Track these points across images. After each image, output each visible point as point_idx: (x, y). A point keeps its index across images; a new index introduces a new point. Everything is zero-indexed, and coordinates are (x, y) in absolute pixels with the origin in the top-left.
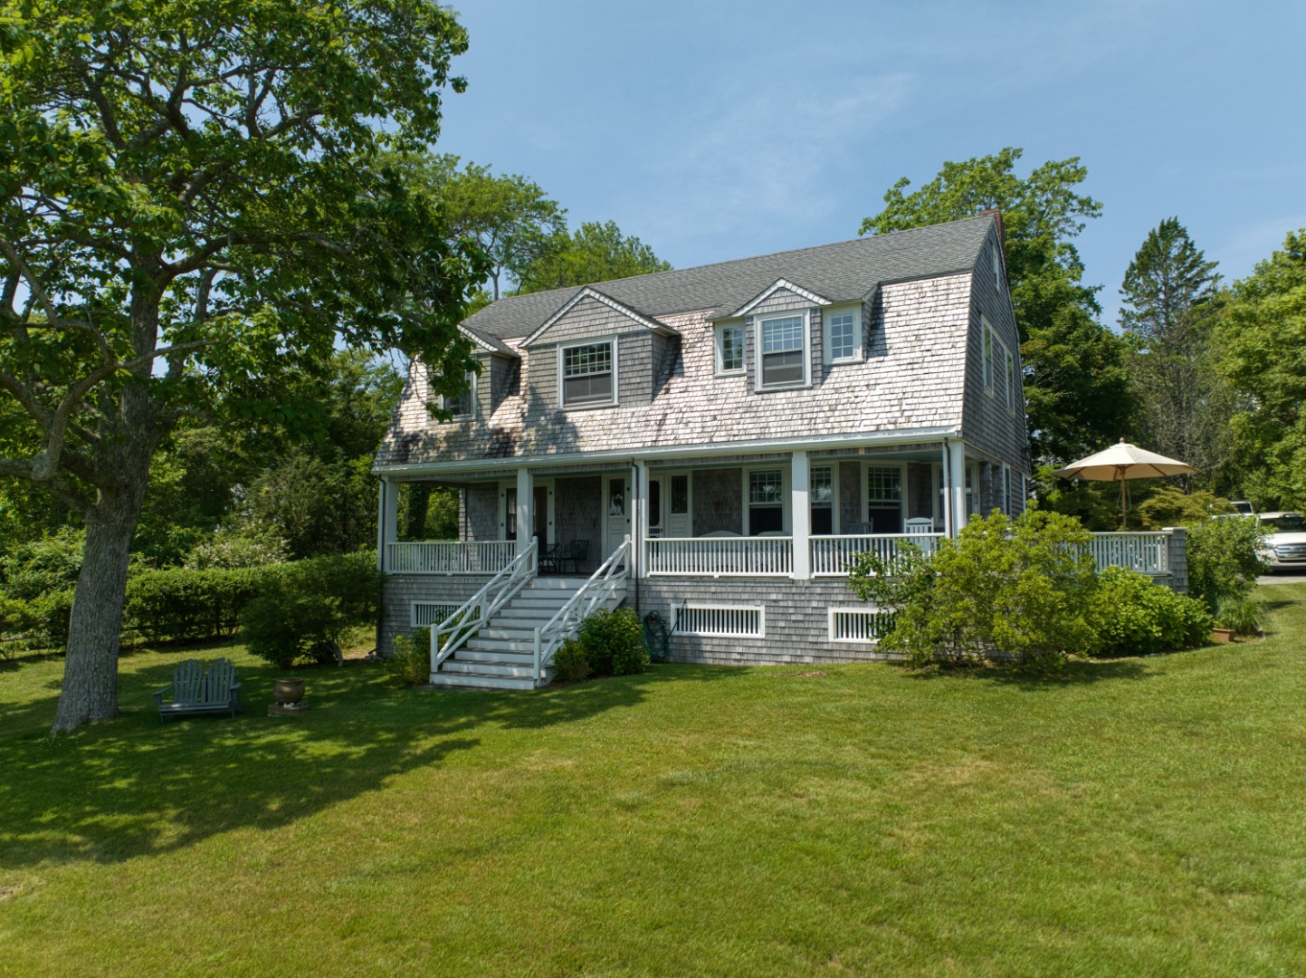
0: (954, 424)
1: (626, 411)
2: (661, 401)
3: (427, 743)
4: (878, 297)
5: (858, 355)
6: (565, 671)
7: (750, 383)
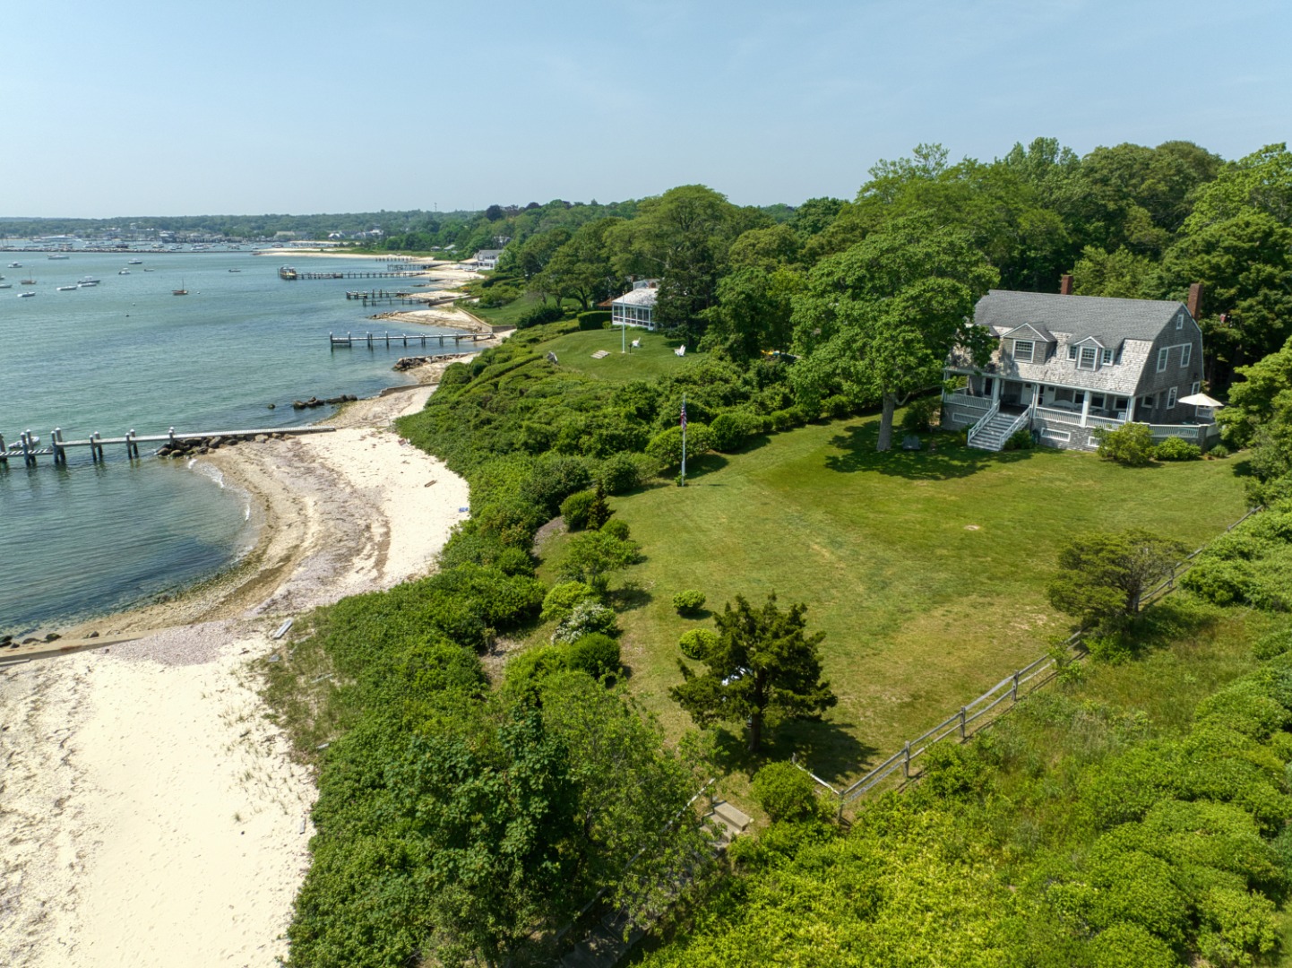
0: (1132, 394)
1: (1035, 366)
2: (1047, 365)
3: (979, 464)
4: (1123, 343)
5: (1111, 362)
6: (1008, 447)
7: (1076, 365)
